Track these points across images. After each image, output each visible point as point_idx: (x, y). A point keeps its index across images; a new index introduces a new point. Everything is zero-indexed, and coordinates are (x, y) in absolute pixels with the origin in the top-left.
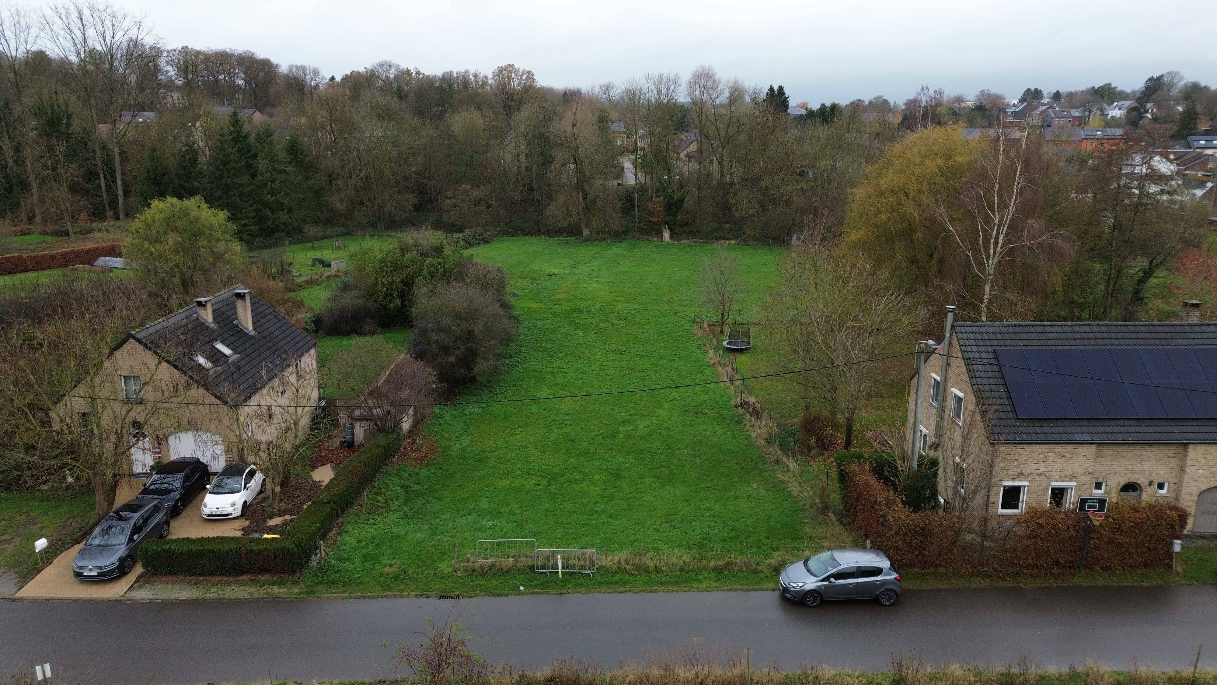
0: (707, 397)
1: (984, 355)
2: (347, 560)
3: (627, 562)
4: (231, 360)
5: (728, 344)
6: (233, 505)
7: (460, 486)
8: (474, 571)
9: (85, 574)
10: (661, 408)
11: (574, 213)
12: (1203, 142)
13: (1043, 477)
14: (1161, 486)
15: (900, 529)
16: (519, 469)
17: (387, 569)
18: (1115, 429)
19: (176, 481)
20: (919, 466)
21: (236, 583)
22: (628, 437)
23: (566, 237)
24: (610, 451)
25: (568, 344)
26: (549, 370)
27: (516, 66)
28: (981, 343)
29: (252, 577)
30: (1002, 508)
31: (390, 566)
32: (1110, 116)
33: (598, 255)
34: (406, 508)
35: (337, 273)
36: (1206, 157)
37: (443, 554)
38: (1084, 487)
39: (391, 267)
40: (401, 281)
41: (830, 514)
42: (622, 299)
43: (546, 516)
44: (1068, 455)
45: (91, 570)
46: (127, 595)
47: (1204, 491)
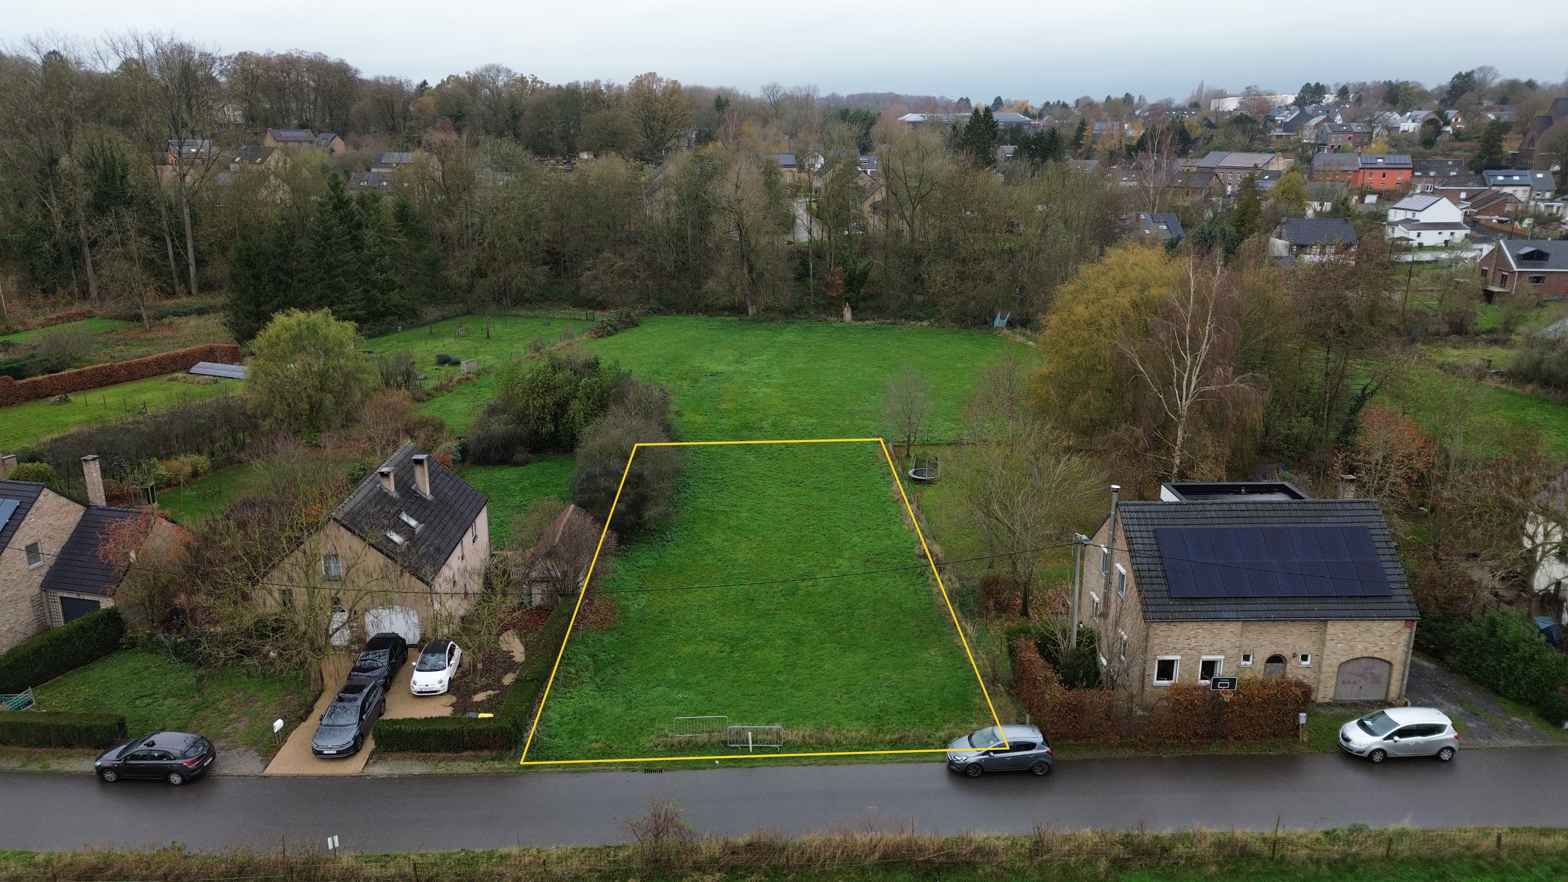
0: (889, 542)
1: (1145, 534)
2: (556, 736)
3: (810, 736)
4: (417, 530)
5: (914, 473)
6: (441, 682)
7: (645, 654)
8: (672, 746)
9: (325, 752)
10: (841, 557)
11: (738, 289)
12: (1501, 178)
13: (1194, 652)
14: (1304, 658)
15: (1055, 706)
16: (701, 634)
17: (594, 745)
18: (1260, 607)
19: (382, 660)
20: (1079, 643)
21: (460, 758)
22: (809, 594)
23: (728, 316)
24: (790, 612)
25: (739, 473)
26: (721, 508)
27: (659, 75)
28: (1143, 522)
29: (474, 754)
30: (1158, 679)
31: (597, 742)
32: (1401, 129)
33: (768, 344)
34: (597, 680)
35: (468, 376)
36: (1503, 198)
37: (642, 729)
38: (1232, 660)
39: (542, 387)
40: (555, 403)
41: (999, 685)
42: (797, 410)
43: (732, 686)
44: (1216, 631)
45: (330, 748)
46: (366, 770)
47: (1344, 663)
